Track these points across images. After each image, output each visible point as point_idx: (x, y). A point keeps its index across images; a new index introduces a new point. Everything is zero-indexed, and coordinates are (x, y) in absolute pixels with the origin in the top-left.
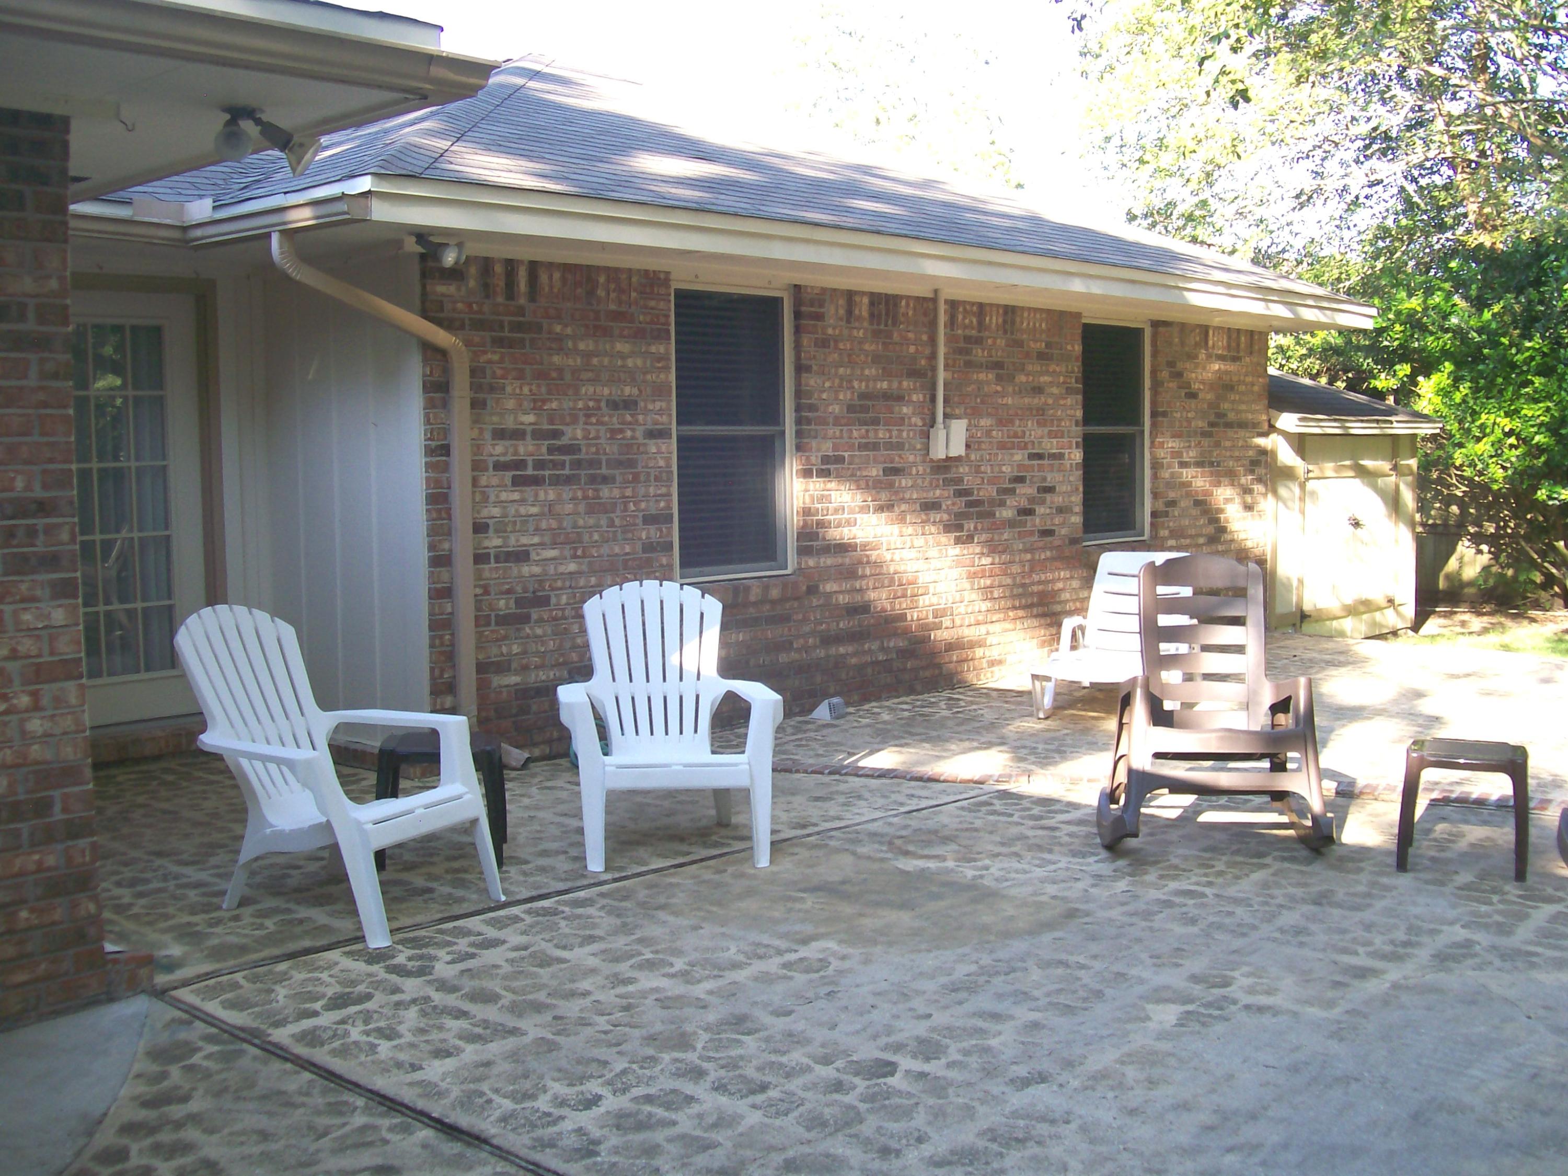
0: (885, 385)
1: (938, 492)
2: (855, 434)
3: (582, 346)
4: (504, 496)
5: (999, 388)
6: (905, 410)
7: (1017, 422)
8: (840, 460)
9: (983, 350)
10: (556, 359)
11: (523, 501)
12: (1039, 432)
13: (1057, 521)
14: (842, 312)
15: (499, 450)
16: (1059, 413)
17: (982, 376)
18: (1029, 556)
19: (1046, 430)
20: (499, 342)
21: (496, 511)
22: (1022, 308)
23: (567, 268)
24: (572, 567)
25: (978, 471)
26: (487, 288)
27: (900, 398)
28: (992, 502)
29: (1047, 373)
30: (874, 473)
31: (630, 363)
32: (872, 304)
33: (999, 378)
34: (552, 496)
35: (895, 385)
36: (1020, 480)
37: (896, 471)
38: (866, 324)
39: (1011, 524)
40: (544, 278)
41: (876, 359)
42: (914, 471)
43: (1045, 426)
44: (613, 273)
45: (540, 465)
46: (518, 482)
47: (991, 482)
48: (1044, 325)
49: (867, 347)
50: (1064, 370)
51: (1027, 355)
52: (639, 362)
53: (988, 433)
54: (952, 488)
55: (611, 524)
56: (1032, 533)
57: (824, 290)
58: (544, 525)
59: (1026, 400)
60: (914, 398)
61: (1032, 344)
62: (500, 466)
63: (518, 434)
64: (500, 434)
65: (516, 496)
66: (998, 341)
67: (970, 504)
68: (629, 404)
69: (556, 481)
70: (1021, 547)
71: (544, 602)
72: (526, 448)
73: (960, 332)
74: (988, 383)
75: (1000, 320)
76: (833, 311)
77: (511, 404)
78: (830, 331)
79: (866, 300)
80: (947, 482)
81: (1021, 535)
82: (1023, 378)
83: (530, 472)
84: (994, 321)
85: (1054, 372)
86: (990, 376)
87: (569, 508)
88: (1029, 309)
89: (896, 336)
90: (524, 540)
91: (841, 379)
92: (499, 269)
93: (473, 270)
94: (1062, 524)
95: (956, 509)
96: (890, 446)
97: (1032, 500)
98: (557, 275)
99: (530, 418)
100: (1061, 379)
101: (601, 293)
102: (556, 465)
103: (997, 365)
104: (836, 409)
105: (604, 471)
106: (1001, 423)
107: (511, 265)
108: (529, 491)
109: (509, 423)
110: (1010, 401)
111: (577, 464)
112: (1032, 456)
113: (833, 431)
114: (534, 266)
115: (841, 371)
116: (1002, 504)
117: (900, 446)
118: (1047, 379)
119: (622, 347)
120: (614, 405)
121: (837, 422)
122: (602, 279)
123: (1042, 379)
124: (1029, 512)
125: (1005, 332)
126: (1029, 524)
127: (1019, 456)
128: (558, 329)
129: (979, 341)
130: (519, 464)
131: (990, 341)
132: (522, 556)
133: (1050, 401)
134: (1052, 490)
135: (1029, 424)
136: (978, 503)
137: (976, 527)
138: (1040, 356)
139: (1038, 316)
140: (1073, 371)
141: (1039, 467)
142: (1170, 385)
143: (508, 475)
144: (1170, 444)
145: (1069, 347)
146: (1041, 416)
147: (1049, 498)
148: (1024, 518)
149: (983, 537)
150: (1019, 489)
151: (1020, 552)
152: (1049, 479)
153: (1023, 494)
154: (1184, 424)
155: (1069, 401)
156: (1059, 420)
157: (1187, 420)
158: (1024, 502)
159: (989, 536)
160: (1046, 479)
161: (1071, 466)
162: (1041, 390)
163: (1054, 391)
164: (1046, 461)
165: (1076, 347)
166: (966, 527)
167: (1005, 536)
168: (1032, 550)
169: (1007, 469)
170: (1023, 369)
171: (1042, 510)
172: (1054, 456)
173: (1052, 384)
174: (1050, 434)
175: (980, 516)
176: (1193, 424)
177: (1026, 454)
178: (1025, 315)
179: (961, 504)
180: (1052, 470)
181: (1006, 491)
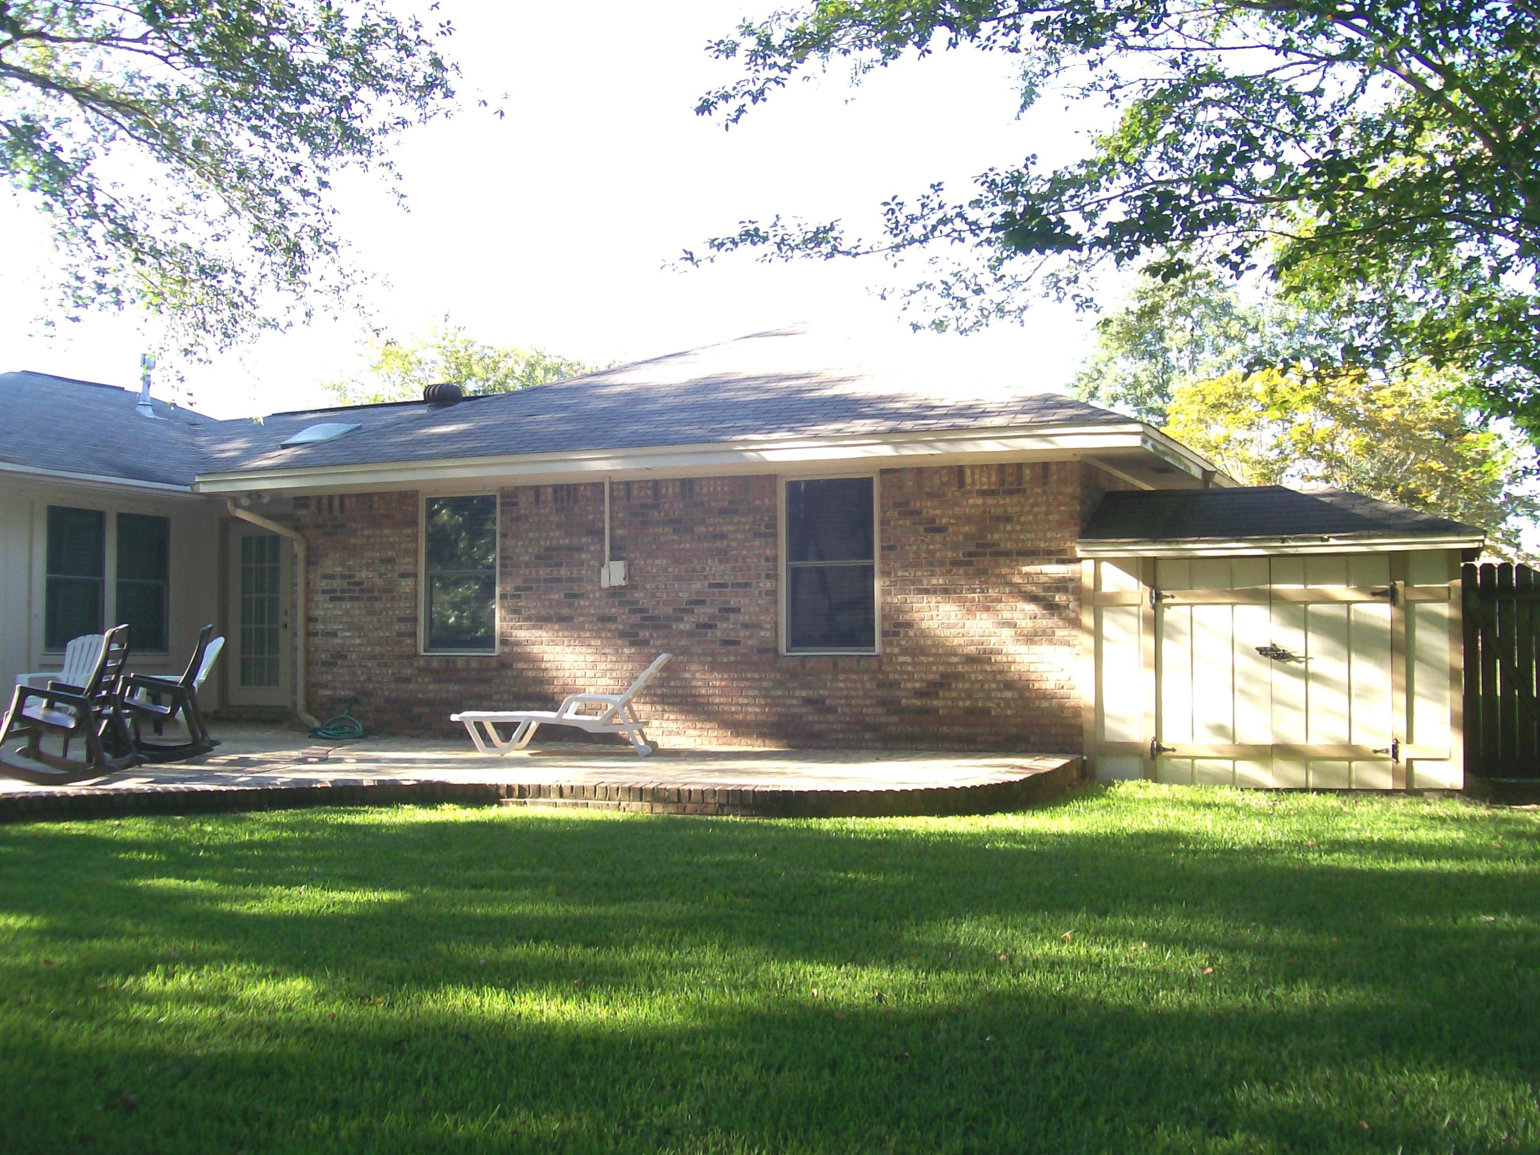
0: (567, 541)
1: (613, 610)
2: (541, 572)
3: (366, 533)
4: (326, 606)
5: (675, 538)
6: (584, 556)
7: (695, 561)
8: (530, 589)
9: (659, 512)
10: (352, 540)
11: (334, 608)
12: (722, 567)
13: (742, 634)
14: (531, 499)
15: (324, 584)
16: (745, 552)
17: (659, 530)
18: (709, 659)
19: (729, 566)
20: (326, 534)
21: (322, 613)
22: (700, 479)
23: (358, 496)
24: (358, 641)
25: (653, 595)
26: (320, 510)
27: (579, 549)
28: (668, 618)
29: (731, 523)
30: (556, 596)
31: (391, 539)
32: (555, 491)
33: (676, 531)
34: (348, 605)
35: (575, 541)
36: (700, 602)
37: (576, 596)
38: (551, 505)
39: (690, 634)
40: (347, 501)
41: (559, 526)
42: (591, 596)
43: (727, 561)
44: (382, 495)
45: (343, 591)
46: (332, 599)
47: (666, 603)
48: (726, 489)
49: (552, 519)
50: (751, 519)
51: (709, 512)
52: (396, 539)
53: (665, 570)
54: (627, 609)
55: (379, 620)
56: (713, 642)
57: (517, 488)
58: (344, 620)
59: (705, 545)
60: (592, 548)
61: (713, 504)
62: (325, 592)
63: (332, 577)
64: (325, 577)
65: (331, 606)
66: (676, 505)
67: (645, 619)
68: (391, 561)
69: (354, 599)
70: (700, 651)
71: (345, 657)
72: (337, 584)
73: (636, 502)
74: (665, 534)
75: (678, 490)
76: (524, 502)
77: (330, 563)
78: (522, 512)
79: (550, 490)
80: (622, 604)
81: (699, 643)
82: (703, 529)
83: (338, 594)
84: (671, 490)
85: (739, 522)
86: (667, 530)
87: (357, 612)
88: (709, 479)
89: (577, 510)
90: (335, 627)
91: (531, 540)
92: (325, 501)
93: (313, 504)
94: (751, 637)
95: (631, 621)
96: (570, 580)
97: (712, 617)
98: (354, 500)
99: (339, 569)
100: (747, 527)
101: (376, 506)
102: (350, 591)
103: (678, 521)
104: (527, 558)
105: (376, 594)
106: (677, 562)
107: (331, 498)
108: (337, 603)
109: (329, 571)
110: (688, 546)
111: (362, 591)
112: (711, 586)
113: (523, 571)
114: (342, 497)
115: (531, 535)
116: (680, 620)
117: (580, 580)
118: (731, 528)
119: (387, 532)
120: (382, 561)
121: (527, 565)
122: (376, 499)
123: (724, 529)
124: (711, 626)
125: (684, 497)
126: (709, 635)
127: (697, 586)
128: (354, 525)
129: (656, 506)
130: (333, 591)
131: (667, 506)
132: (334, 634)
133: (734, 544)
134: (737, 610)
135: (710, 562)
136: (653, 618)
137: (651, 635)
138: (723, 511)
139: (719, 482)
140: (762, 520)
141: (721, 593)
142: (901, 522)
143: (328, 596)
144: (900, 574)
145: (757, 502)
146: (723, 555)
147: (732, 616)
148: (703, 631)
149: (659, 642)
150: (698, 609)
151: (700, 655)
152: (733, 602)
153: (703, 613)
154: (924, 555)
155: (757, 543)
156: (744, 558)
157: (929, 551)
158: (703, 619)
159: (666, 642)
160: (728, 602)
161: (760, 592)
162: (723, 536)
163: (739, 536)
164: (729, 589)
165: (767, 501)
166: (641, 634)
167: (683, 643)
168: (713, 654)
169: (684, 595)
170: (702, 522)
171: (725, 625)
172: (739, 585)
173: (736, 531)
174: (733, 568)
175: (656, 627)
176: (938, 555)
177: (706, 583)
178: (704, 483)
179: (636, 618)
180: (737, 596)
181: (683, 611)
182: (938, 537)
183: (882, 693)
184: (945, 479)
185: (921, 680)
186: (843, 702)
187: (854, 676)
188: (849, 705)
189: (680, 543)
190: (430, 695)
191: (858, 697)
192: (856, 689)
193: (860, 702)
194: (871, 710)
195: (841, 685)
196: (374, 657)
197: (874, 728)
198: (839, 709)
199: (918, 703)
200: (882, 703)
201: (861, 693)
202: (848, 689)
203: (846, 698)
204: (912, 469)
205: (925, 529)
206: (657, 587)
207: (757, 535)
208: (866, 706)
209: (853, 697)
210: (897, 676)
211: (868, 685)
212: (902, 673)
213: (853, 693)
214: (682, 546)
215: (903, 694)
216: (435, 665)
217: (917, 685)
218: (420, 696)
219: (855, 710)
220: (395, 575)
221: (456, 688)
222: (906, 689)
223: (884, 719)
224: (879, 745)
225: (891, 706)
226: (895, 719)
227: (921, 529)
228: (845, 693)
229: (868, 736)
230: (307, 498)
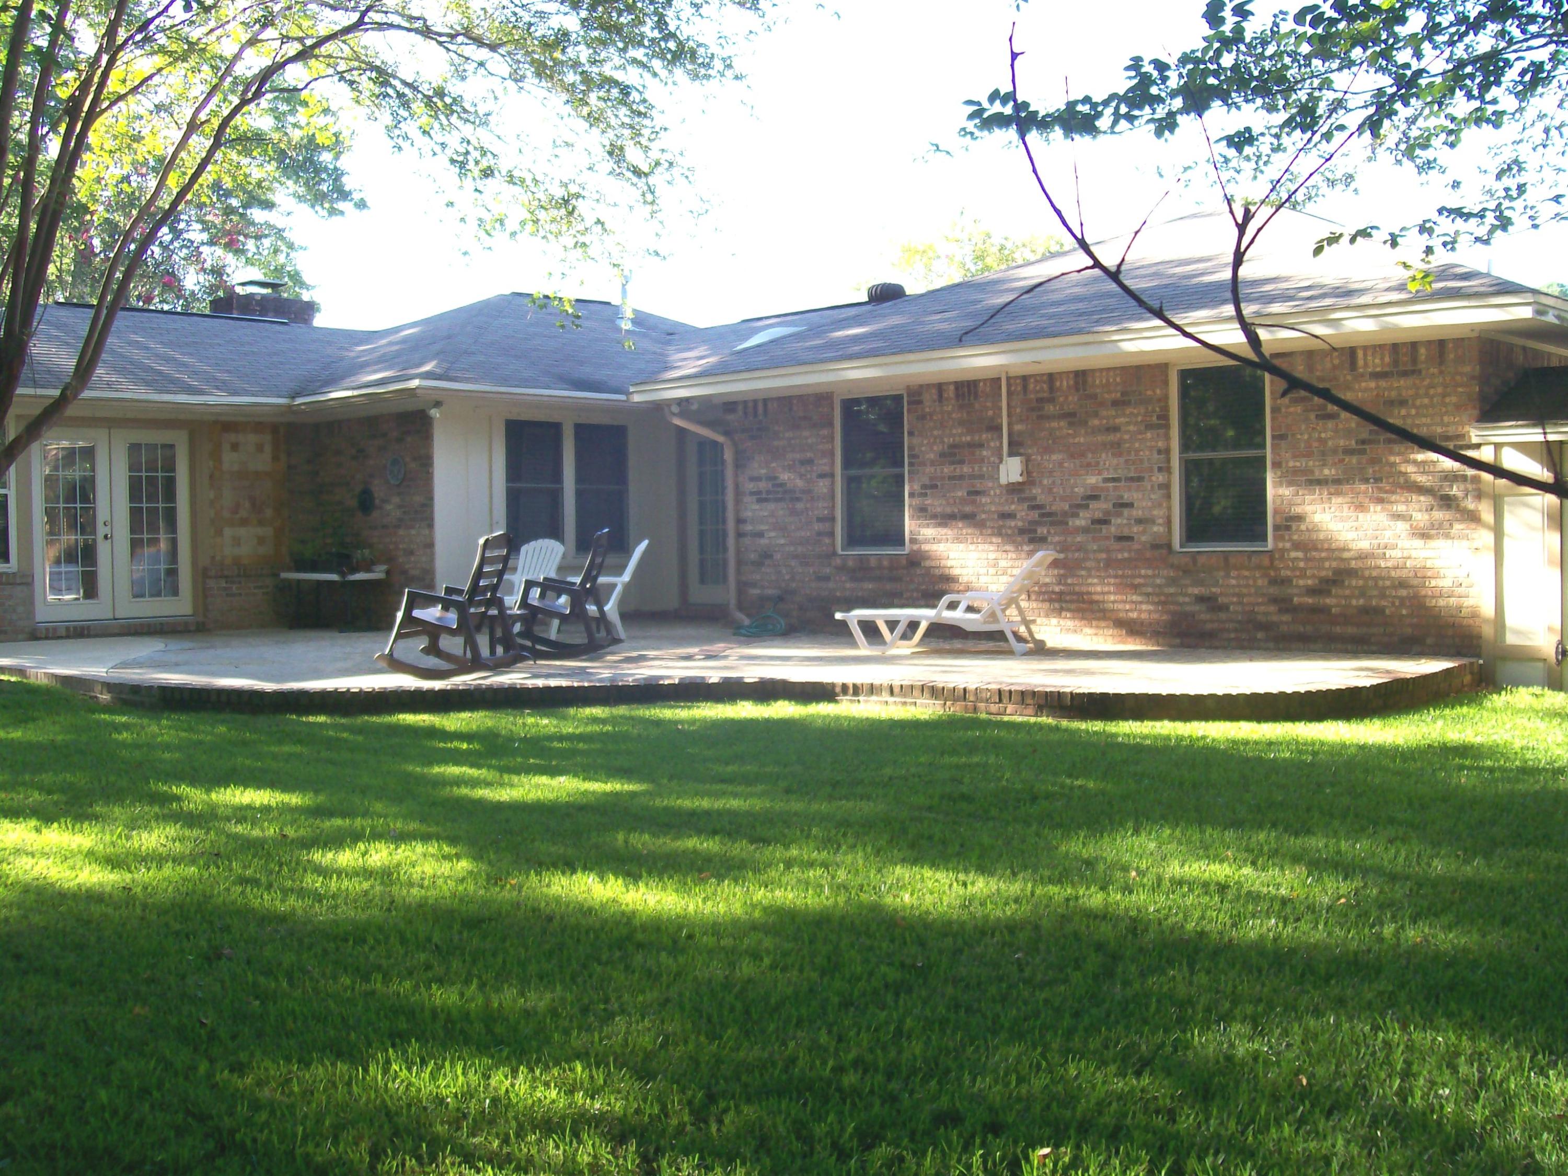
0: (969, 438)
1: (1013, 507)
2: (946, 470)
3: (787, 435)
4: (754, 507)
5: (1070, 432)
6: (985, 453)
7: (1090, 455)
8: (936, 486)
9: (1055, 406)
10: (776, 443)
11: (761, 509)
12: (1115, 461)
13: (1135, 529)
14: (935, 397)
15: (751, 486)
16: (1137, 445)
17: (1054, 424)
18: (1104, 556)
19: (1122, 460)
20: (752, 438)
21: (750, 514)
22: (1093, 371)
23: (779, 399)
24: (782, 541)
25: (1050, 490)
26: (745, 413)
27: (981, 446)
28: (1065, 514)
29: (1124, 415)
30: (959, 494)
31: (810, 441)
32: (957, 389)
33: (1071, 424)
34: (773, 506)
35: (977, 438)
36: (1095, 497)
37: (977, 493)
38: (953, 402)
39: (1085, 530)
40: (769, 405)
41: (961, 423)
42: (992, 493)
43: (1120, 455)
44: (800, 397)
45: (768, 492)
46: (760, 501)
47: (1063, 499)
48: (1118, 380)
49: (954, 415)
50: (1142, 411)
51: (1102, 404)
52: (814, 440)
53: (1061, 464)
54: (1025, 505)
55: (801, 520)
56: (1107, 538)
57: (921, 386)
58: (770, 521)
59: (1099, 438)
60: (992, 444)
61: (1106, 396)
62: (752, 493)
63: (758, 479)
64: (752, 479)
65: (757, 507)
66: (1070, 398)
67: (1043, 515)
68: (810, 462)
69: (778, 500)
70: (1095, 548)
71: (771, 556)
72: (762, 485)
73: (1032, 396)
74: (1060, 428)
75: (1071, 382)
76: (928, 398)
77: (756, 465)
78: (927, 410)
79: (952, 387)
80: (1022, 500)
81: (1094, 540)
82: (1096, 422)
83: (764, 496)
84: (1065, 383)
85: (1132, 413)
86: (1062, 424)
87: (781, 512)
88: (1101, 370)
89: (977, 406)
90: (762, 528)
91: (935, 438)
92: (750, 405)
93: (740, 407)
94: (1144, 532)
95: (1030, 518)
96: (972, 477)
97: (1107, 513)
98: (775, 403)
99: (764, 471)
100: (1140, 419)
101: (795, 408)
102: (774, 492)
103: (1072, 415)
104: (932, 456)
105: (798, 495)
106: (1072, 456)
107: (755, 402)
108: (764, 505)
109: (756, 474)
110: (1082, 440)
111: (785, 492)
112: (1106, 480)
113: (929, 470)
114: (765, 401)
115: (935, 433)
116: (1076, 515)
117: (981, 477)
118: (1123, 420)
119: (806, 433)
120: (802, 463)
121: (933, 463)
122: (795, 402)
123: (1117, 421)
124: (1106, 522)
125: (1077, 390)
126: (1104, 531)
127: (1092, 480)
128: (776, 428)
129: (1051, 400)
130: (759, 493)
131: (1061, 399)
132: (760, 535)
133: (1126, 437)
134: (1130, 505)
135: (1104, 455)
136: (1050, 514)
137: (1049, 532)
138: (1115, 403)
139: (1111, 373)
140: (1154, 411)
141: (1115, 488)
142: (1292, 409)
143: (755, 498)
144: (1291, 464)
145: (1149, 393)
146: (1116, 448)
147: (1126, 512)
148: (1098, 526)
149: (1057, 539)
150: (1093, 505)
151: (1095, 551)
152: (1127, 497)
153: (1098, 508)
154: (1315, 444)
155: (1149, 435)
156: (1137, 451)
157: (1320, 440)
158: (1098, 515)
159: (1062, 538)
160: (1122, 497)
161: (1152, 486)
162: (1116, 429)
163: (1131, 428)
164: (1123, 483)
165: (1158, 391)
166: (1039, 530)
167: (1079, 539)
168: (1108, 551)
169: (1079, 490)
170: (1096, 415)
171: (1119, 521)
172: (1132, 479)
173: (1128, 423)
174: (1127, 461)
175: (1052, 524)
176: (1330, 443)
177: (1100, 478)
178: (1098, 374)
179: (1035, 515)
180: (1130, 490)
181: (1079, 506)
182: (1330, 424)
183: (1273, 590)
184: (1336, 362)
185: (1313, 576)
186: (1235, 600)
187: (1246, 573)
188: (1241, 603)
189: (1074, 438)
190: (847, 593)
191: (1250, 595)
192: (1247, 586)
193: (1252, 599)
194: (1262, 609)
195: (1234, 582)
196: (795, 557)
197: (1266, 627)
198: (1231, 607)
199: (1310, 601)
200: (1274, 600)
201: (1253, 590)
202: (1239, 586)
203: (1238, 595)
204: (1302, 353)
205: (1317, 416)
206: (1054, 482)
207: (1150, 427)
208: (1258, 604)
209: (1244, 595)
210: (1289, 573)
211: (1260, 582)
212: (1294, 569)
213: (1245, 591)
214: (1076, 440)
215: (1295, 591)
216: (850, 563)
217: (1310, 582)
218: (838, 594)
219: (1247, 608)
220: (814, 475)
221: (870, 586)
222: (1297, 586)
223: (1275, 618)
224: (1271, 645)
225: (1284, 604)
226: (1286, 618)
227: (1312, 416)
228: (1237, 590)
229: (1260, 635)
230: (735, 403)
